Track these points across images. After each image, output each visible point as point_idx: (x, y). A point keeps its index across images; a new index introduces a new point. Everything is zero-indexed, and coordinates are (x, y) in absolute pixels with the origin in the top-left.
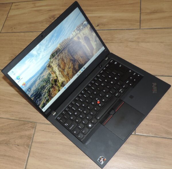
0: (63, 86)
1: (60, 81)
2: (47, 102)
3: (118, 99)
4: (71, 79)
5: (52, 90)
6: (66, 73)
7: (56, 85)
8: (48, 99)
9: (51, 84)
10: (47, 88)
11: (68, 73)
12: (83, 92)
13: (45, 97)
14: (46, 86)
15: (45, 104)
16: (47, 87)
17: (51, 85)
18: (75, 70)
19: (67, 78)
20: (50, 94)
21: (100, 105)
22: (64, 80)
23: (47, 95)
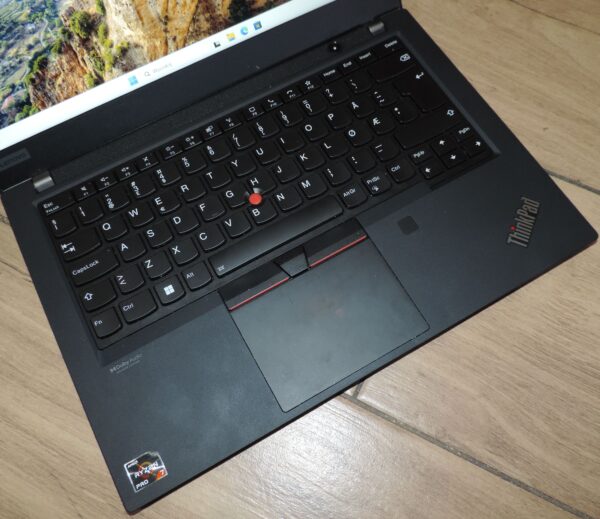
0: (126, 70)
1: (113, 37)
2: (20, 111)
3: (349, 214)
4: (177, 48)
5: (61, 65)
6: (159, 10)
7: (85, 42)
8: (28, 102)
9: (59, 30)
10: (30, 40)
11: (171, 14)
12: (208, 130)
13: (10, 80)
14: (30, 27)
15: (7, 120)
16: (36, 36)
17: (61, 36)
18: (207, 15)
19: (154, 37)
20: (43, 79)
21: (256, 212)
22: (135, 40)
23: (25, 80)
